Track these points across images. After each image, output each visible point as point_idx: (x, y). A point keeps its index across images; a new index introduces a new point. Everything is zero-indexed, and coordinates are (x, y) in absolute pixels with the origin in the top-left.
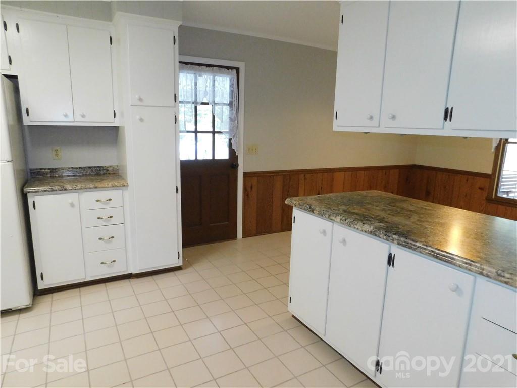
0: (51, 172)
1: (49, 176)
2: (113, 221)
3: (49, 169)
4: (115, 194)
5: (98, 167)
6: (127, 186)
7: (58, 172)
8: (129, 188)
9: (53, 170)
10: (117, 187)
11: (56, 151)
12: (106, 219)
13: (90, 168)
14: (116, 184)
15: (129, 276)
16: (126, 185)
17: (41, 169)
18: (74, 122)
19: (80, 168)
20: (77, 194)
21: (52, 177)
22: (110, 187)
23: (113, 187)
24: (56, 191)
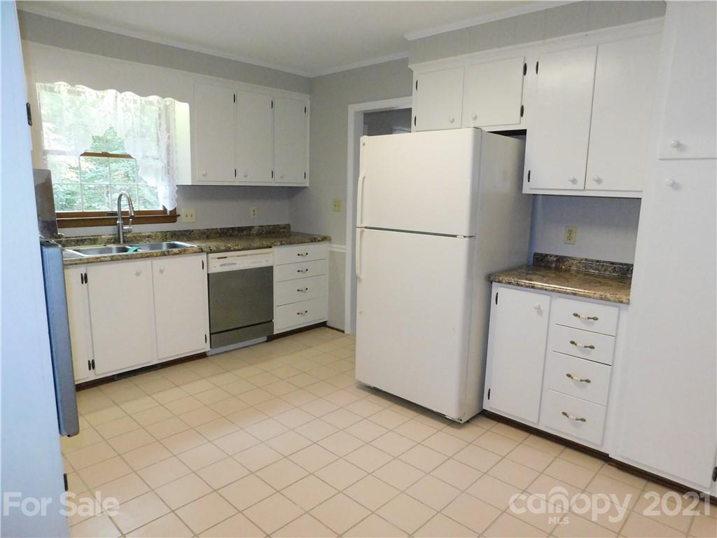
0: (558, 261)
1: (554, 265)
2: (593, 354)
3: (556, 256)
4: (606, 312)
5: (626, 264)
6: (628, 303)
7: (567, 262)
8: (630, 307)
9: (561, 259)
10: (609, 300)
11: (570, 232)
12: (580, 347)
13: (612, 263)
14: (608, 296)
15: (604, 457)
16: (625, 301)
17: (547, 255)
18: (584, 189)
19: (598, 261)
20: (549, 297)
21: (557, 269)
22: (597, 299)
23: (602, 299)
24: (522, 286)
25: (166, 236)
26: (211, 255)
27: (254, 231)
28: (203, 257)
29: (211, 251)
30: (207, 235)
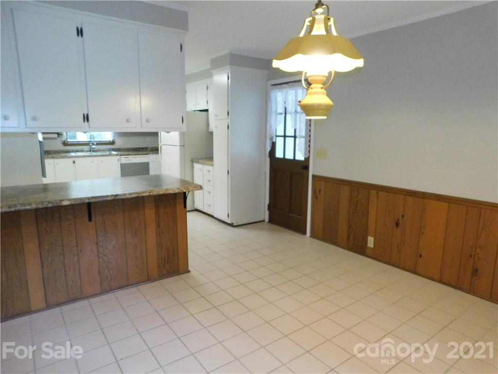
20: (202, 165)
25: (110, 150)
26: (122, 156)
27: (149, 149)
28: (118, 157)
29: (121, 155)
30: (128, 150)
